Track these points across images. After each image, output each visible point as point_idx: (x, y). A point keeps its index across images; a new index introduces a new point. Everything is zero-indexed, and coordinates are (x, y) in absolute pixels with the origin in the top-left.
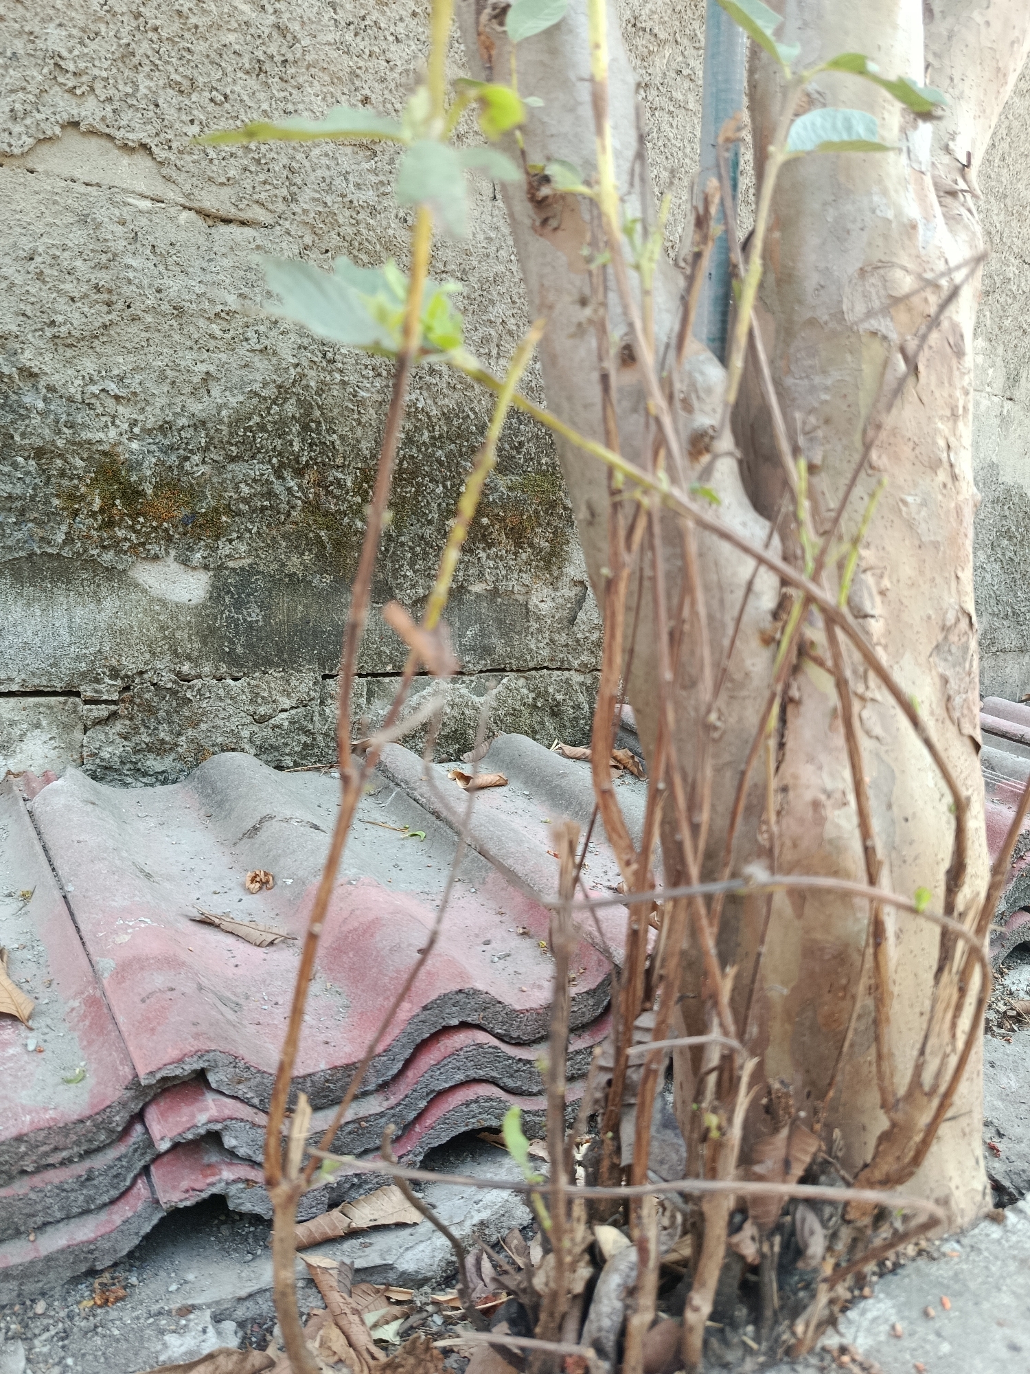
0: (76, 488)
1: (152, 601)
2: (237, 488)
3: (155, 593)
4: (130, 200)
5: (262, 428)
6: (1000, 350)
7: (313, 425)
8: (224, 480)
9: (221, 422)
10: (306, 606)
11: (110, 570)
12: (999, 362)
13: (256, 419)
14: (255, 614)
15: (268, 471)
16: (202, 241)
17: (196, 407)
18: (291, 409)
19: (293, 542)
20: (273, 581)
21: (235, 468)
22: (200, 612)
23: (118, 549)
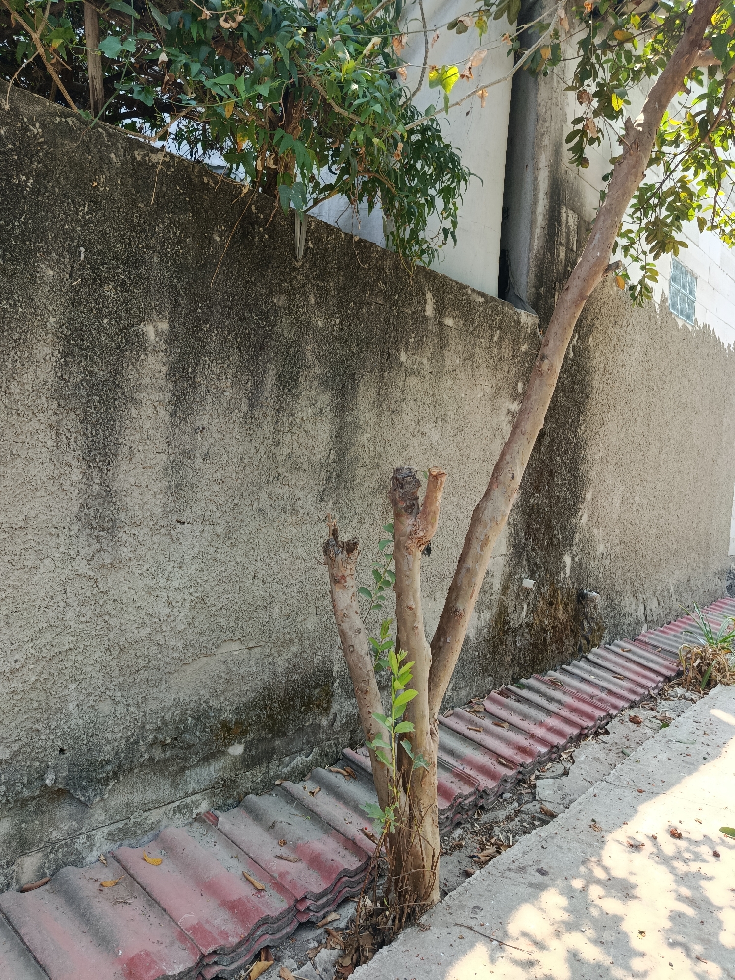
0: (218, 732)
1: (232, 756)
2: (252, 719)
3: (232, 754)
4: (234, 653)
5: (259, 700)
7: (270, 694)
8: (249, 717)
9: (250, 702)
10: (265, 745)
11: (224, 751)
13: (258, 698)
14: (254, 752)
15: (259, 711)
16: (248, 656)
17: (244, 700)
18: (266, 692)
19: (263, 728)
20: (258, 741)
21: (252, 713)
22: (242, 756)
23: (226, 746)
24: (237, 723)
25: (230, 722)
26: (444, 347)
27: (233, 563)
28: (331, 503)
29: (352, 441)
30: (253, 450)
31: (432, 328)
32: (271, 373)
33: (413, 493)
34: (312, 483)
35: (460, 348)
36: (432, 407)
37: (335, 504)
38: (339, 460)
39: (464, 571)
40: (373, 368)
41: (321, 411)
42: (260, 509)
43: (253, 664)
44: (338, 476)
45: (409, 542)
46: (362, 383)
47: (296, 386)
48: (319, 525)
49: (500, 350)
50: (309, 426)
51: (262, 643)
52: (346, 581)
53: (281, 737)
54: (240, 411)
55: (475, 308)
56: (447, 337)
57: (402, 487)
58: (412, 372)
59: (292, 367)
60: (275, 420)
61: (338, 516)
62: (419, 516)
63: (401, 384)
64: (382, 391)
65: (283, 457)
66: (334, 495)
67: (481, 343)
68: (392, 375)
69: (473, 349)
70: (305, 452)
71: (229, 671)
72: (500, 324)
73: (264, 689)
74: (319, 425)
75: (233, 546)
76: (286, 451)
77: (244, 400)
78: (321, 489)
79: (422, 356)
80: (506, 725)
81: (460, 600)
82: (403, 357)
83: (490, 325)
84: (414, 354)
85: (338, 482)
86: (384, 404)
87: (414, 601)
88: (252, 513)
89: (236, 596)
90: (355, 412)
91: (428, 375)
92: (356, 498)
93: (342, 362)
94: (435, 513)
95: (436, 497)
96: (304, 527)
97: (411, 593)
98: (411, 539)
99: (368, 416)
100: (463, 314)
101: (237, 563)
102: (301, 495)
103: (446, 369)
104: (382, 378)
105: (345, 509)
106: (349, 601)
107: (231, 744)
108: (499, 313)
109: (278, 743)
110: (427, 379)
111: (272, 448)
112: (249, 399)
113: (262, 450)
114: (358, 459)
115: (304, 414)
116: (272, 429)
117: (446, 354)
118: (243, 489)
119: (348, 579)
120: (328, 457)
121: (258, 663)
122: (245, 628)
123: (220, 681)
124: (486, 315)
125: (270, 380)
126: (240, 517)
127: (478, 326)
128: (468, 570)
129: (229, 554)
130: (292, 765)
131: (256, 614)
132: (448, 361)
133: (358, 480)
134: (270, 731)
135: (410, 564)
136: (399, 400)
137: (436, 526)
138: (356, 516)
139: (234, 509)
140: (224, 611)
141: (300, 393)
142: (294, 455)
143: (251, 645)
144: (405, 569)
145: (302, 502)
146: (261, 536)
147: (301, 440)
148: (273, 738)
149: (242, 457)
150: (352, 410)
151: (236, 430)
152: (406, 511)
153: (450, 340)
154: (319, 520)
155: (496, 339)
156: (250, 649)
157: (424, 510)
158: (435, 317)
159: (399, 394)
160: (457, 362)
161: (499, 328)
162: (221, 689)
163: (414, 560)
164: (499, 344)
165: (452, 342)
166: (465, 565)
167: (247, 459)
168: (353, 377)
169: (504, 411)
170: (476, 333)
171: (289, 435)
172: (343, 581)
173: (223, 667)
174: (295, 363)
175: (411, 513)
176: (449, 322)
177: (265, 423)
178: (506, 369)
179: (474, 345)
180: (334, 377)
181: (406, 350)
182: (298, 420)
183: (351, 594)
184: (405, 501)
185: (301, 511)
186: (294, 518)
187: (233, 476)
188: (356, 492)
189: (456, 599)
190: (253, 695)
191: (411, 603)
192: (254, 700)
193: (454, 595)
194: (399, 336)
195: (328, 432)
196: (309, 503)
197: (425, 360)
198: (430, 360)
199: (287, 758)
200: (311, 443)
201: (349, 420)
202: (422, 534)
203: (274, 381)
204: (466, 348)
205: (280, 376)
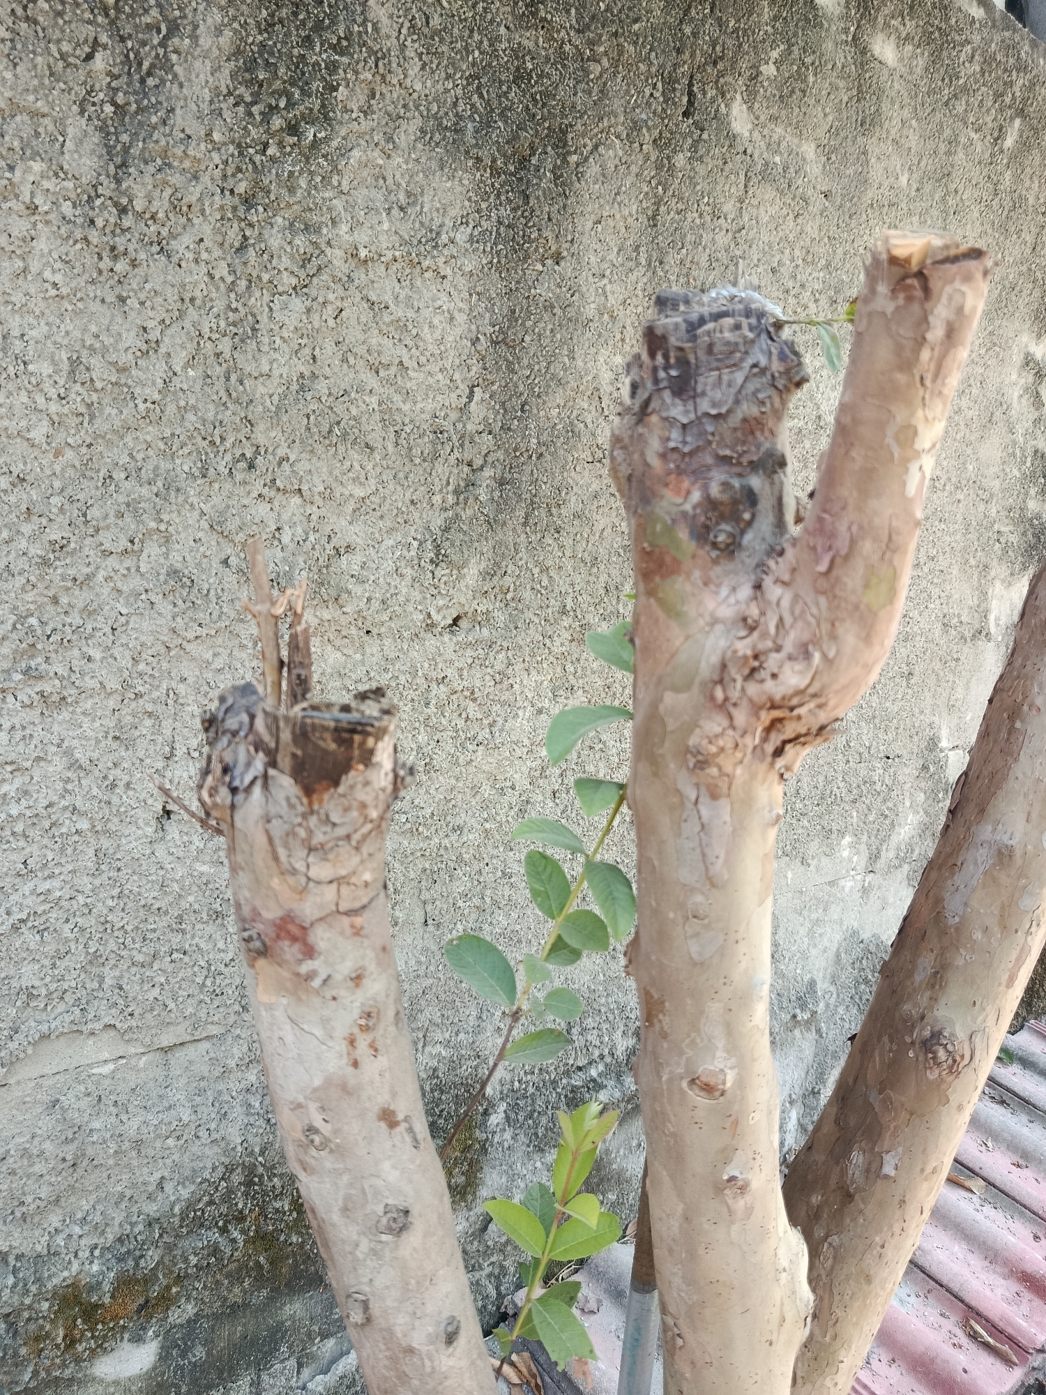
0: (42, 1327)
1: (108, 1385)
2: (186, 1260)
3: (110, 1378)
4: (94, 1071)
5: (211, 1203)
6: (865, 838)
7: (256, 1179)
8: (174, 1257)
9: (174, 1215)
10: (244, 1325)
11: (71, 1380)
12: (863, 847)
13: (206, 1199)
14: (199, 1353)
15: (215, 1236)
16: (159, 1073)
17: (152, 1209)
18: (237, 1178)
19: (235, 1277)
20: (217, 1317)
21: (185, 1244)
22: (149, 1376)
23: (78, 1360)
24: (125, 1283)
25: (95, 1287)
26: (868, 124)
27: (57, 765)
28: (472, 572)
29: (556, 368)
30: (131, 339)
31: (834, 49)
32: (206, 41)
33: (752, 427)
34: (401, 497)
35: (913, 141)
36: (824, 301)
37: (488, 575)
38: (506, 428)
39: (977, 860)
40: (636, 127)
41: (433, 240)
42: (174, 573)
43: (180, 1095)
44: (502, 483)
45: (714, 724)
46: (593, 169)
47: (325, 117)
48: (431, 642)
49: (1017, 179)
50: (385, 287)
51: (214, 1030)
52: (309, 952)
53: (302, 1290)
54: (59, 172)
55: (960, 31)
56: (879, 93)
57: (683, 387)
58: (767, 175)
59: (307, 41)
60: (233, 236)
61: (500, 617)
62: (780, 567)
63: (729, 207)
64: (667, 218)
65: (274, 386)
66: (486, 547)
67: (971, 141)
68: (701, 170)
69: (949, 153)
70: (371, 381)
71: (75, 1132)
72: (1024, 100)
73: (230, 1169)
74: (428, 289)
75: (51, 703)
76: (286, 366)
77: (76, 125)
78: (438, 521)
79: (799, 130)
80: (977, 1184)
81: (954, 992)
82: (740, 118)
83: (998, 96)
84: (774, 119)
85: (501, 505)
86: (672, 258)
87: (733, 1049)
88: (136, 583)
89: (85, 882)
90: (566, 267)
91: (818, 202)
92: (569, 565)
93: (520, 77)
94: (891, 546)
95: (909, 434)
96: (373, 647)
97: (714, 1009)
98: (724, 707)
99: (615, 294)
100: (927, 39)
101: (74, 765)
102: (354, 533)
103: (871, 194)
104: (665, 167)
105: (527, 595)
106: (334, 1061)
107: (101, 1349)
108: (1022, 68)
109: (294, 1309)
110: (815, 209)
111: (225, 345)
112: (103, 129)
113: (177, 345)
114: (577, 435)
115: (362, 237)
116: (222, 270)
117: (874, 146)
118: (87, 491)
119: (321, 937)
120: (463, 410)
121: (201, 1092)
122: (132, 989)
123: (38, 1168)
124: (989, 61)
125: (202, 68)
126: (81, 598)
127: (965, 89)
128: (1004, 855)
129: (38, 733)
130: (341, 1368)
131: (176, 939)
132: (876, 171)
133: (573, 504)
134: (260, 1280)
135: (718, 850)
136: (722, 256)
137: (892, 628)
138: (566, 622)
139: (45, 562)
140: (32, 939)
141: (344, 152)
142: (322, 387)
143: (166, 1041)
144: (687, 874)
145: (358, 558)
146: (189, 670)
147: (353, 335)
148: (271, 1299)
149: (75, 363)
150: (558, 259)
151: (41, 245)
152: (702, 534)
153: (885, 106)
154: (430, 626)
155: (1009, 142)
156: (165, 1050)
157: (822, 530)
158: (846, 17)
159: (722, 239)
160: (904, 180)
161: (1021, 113)
162: (44, 1192)
163: (739, 830)
164: (1016, 157)
165: (894, 115)
166: (985, 832)
167: (100, 371)
168: (560, 138)
169: (1018, 359)
170: (960, 107)
171: (297, 304)
172: (290, 951)
173: (46, 1124)
174: (319, 27)
175: (731, 549)
176: (885, 49)
177: (187, 240)
178: (1029, 239)
179: (953, 142)
180: (487, 124)
181: (751, 96)
182: (336, 255)
183: (346, 1017)
184: (699, 474)
185: (357, 590)
186: (326, 615)
187: (38, 434)
188: (568, 542)
189: (937, 980)
190: (185, 1193)
191: (718, 1064)
192: (190, 1206)
193: (926, 963)
194: (730, 42)
195: (461, 318)
196: (389, 565)
197: (809, 150)
198: (827, 152)
199: (331, 1343)
200: (391, 351)
201: (544, 291)
202: (793, 678)
203: (224, 80)
204: (931, 145)
205: (251, 66)
